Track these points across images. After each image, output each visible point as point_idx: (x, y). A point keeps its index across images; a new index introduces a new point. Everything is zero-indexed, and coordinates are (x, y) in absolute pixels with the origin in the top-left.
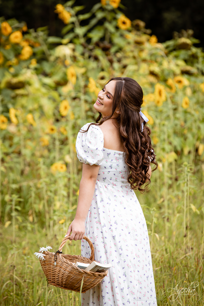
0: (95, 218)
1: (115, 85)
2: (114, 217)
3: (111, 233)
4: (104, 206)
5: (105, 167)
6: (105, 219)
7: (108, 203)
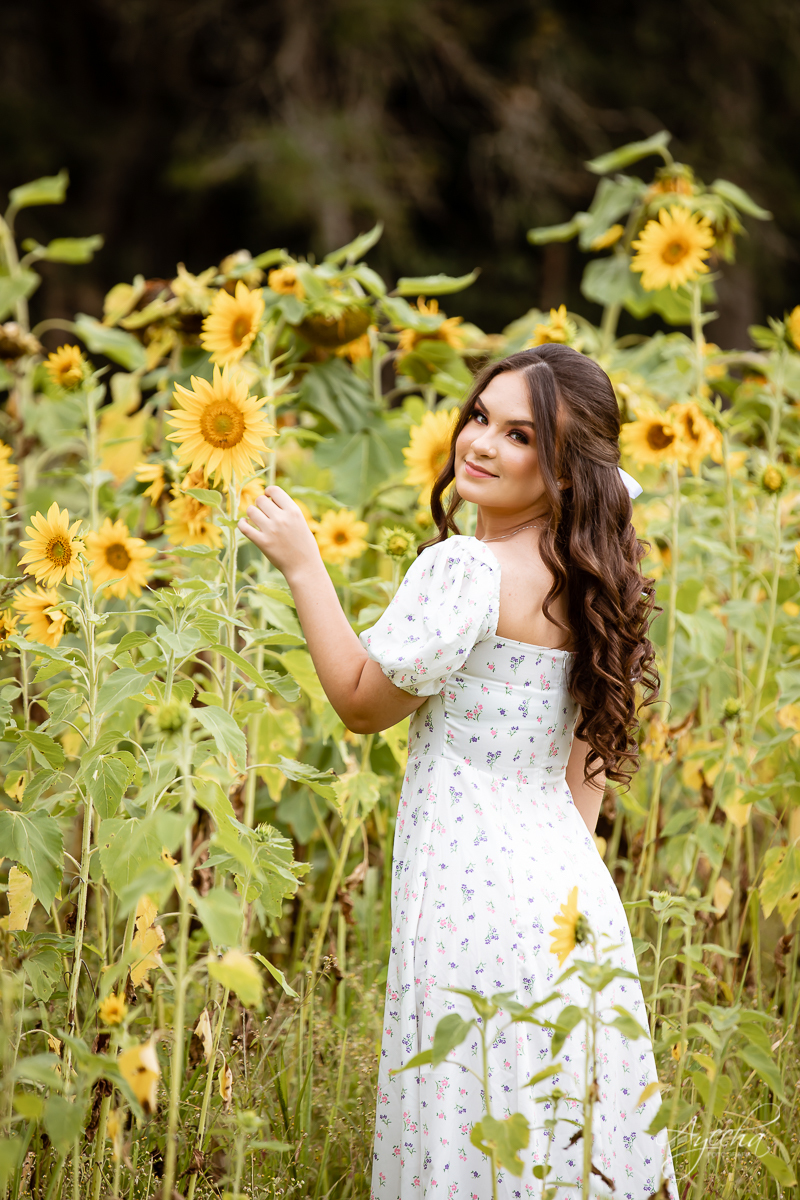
0: (438, 904)
1: (524, 385)
2: (531, 900)
3: (518, 963)
4: (488, 860)
5: (502, 712)
6: (494, 911)
7: (504, 849)
